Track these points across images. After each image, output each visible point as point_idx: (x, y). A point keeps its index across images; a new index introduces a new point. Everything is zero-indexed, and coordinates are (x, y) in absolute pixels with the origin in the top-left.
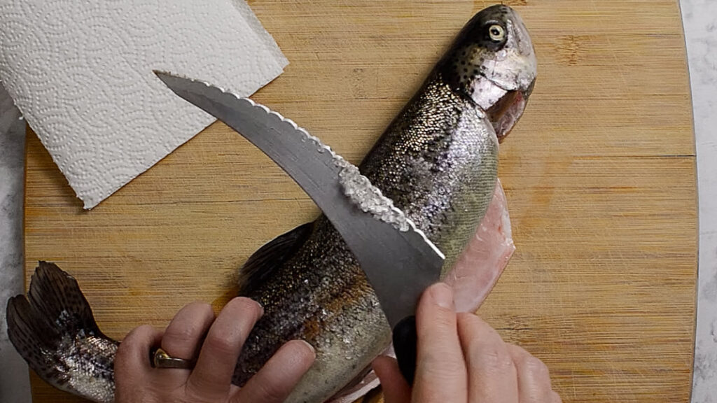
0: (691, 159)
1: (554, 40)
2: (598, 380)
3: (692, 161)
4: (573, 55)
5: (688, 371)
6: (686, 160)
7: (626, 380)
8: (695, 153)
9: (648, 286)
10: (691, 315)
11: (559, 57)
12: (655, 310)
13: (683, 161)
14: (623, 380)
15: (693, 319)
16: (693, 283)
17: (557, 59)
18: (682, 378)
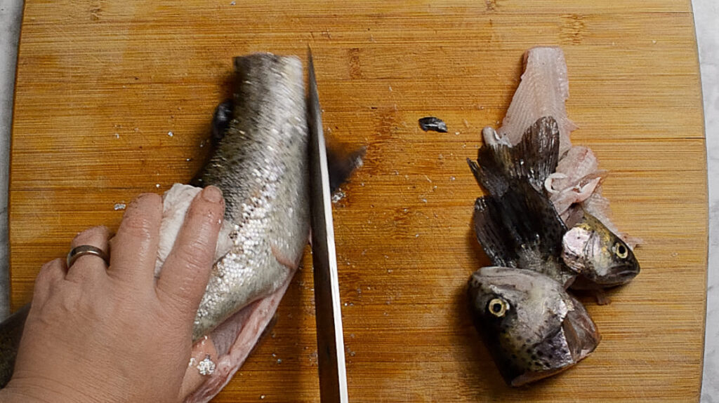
0: (700, 142)
1: (558, 19)
2: (603, 370)
3: (701, 144)
4: (576, 34)
5: (697, 362)
6: (695, 142)
7: (633, 371)
8: (705, 135)
9: (656, 273)
10: (701, 304)
11: (562, 36)
12: (662, 298)
13: (692, 143)
14: (630, 371)
15: (703, 308)
16: (703, 271)
17: (561, 38)
18: (692, 369)
